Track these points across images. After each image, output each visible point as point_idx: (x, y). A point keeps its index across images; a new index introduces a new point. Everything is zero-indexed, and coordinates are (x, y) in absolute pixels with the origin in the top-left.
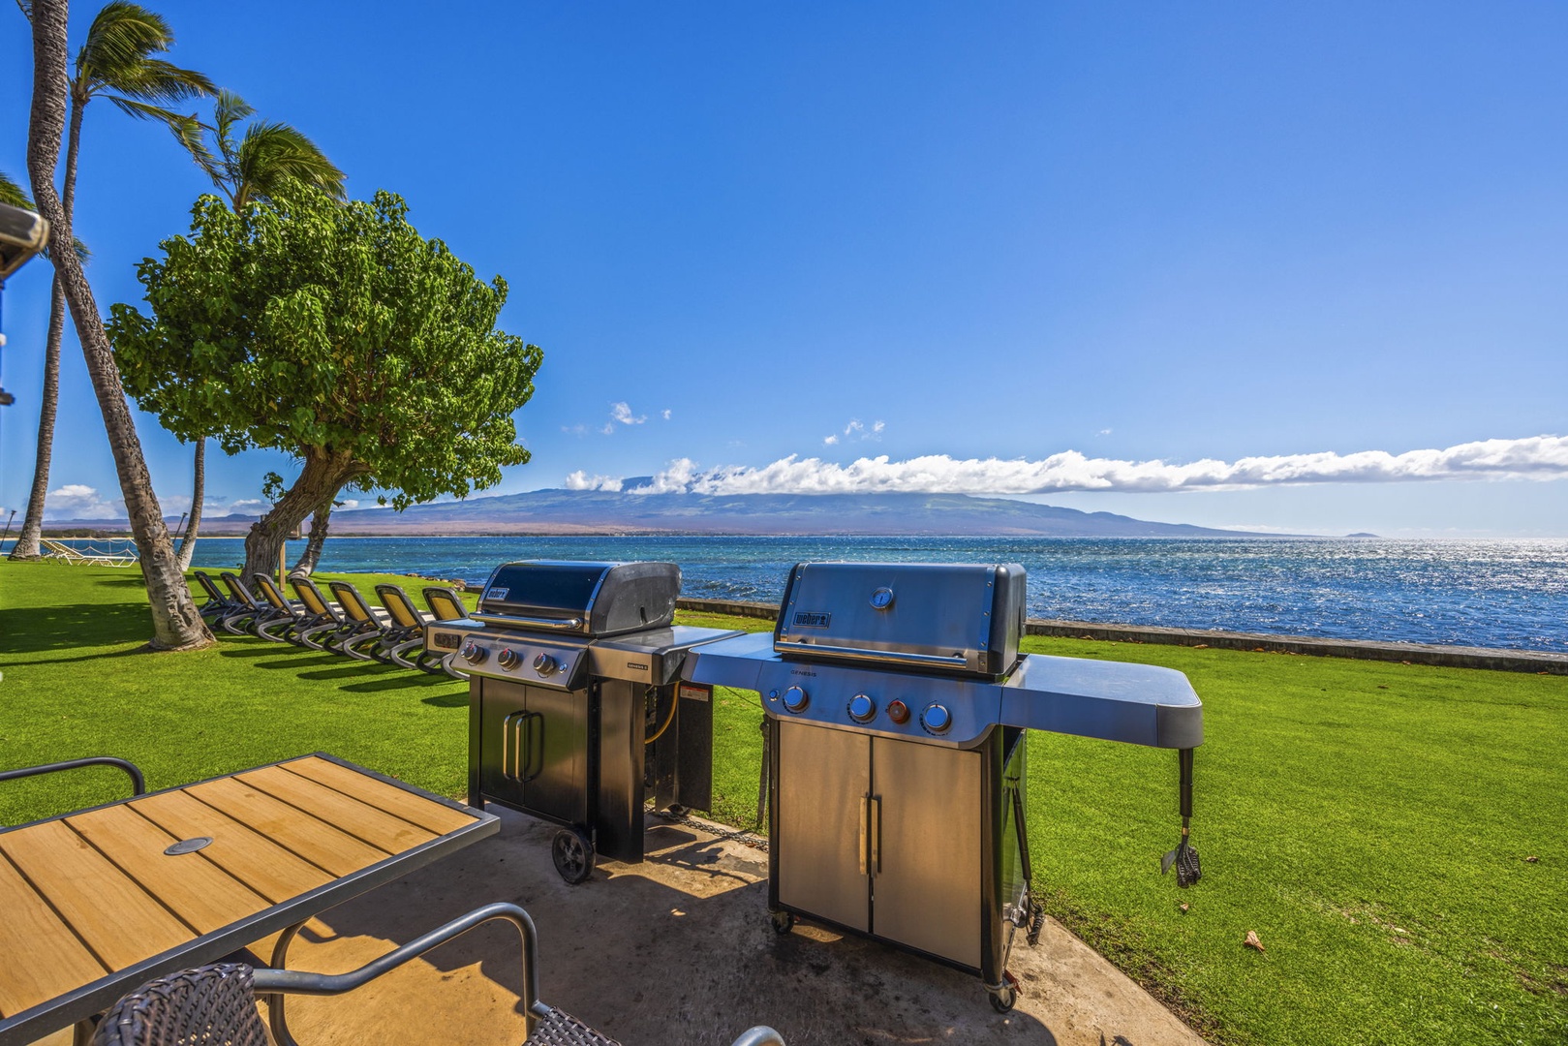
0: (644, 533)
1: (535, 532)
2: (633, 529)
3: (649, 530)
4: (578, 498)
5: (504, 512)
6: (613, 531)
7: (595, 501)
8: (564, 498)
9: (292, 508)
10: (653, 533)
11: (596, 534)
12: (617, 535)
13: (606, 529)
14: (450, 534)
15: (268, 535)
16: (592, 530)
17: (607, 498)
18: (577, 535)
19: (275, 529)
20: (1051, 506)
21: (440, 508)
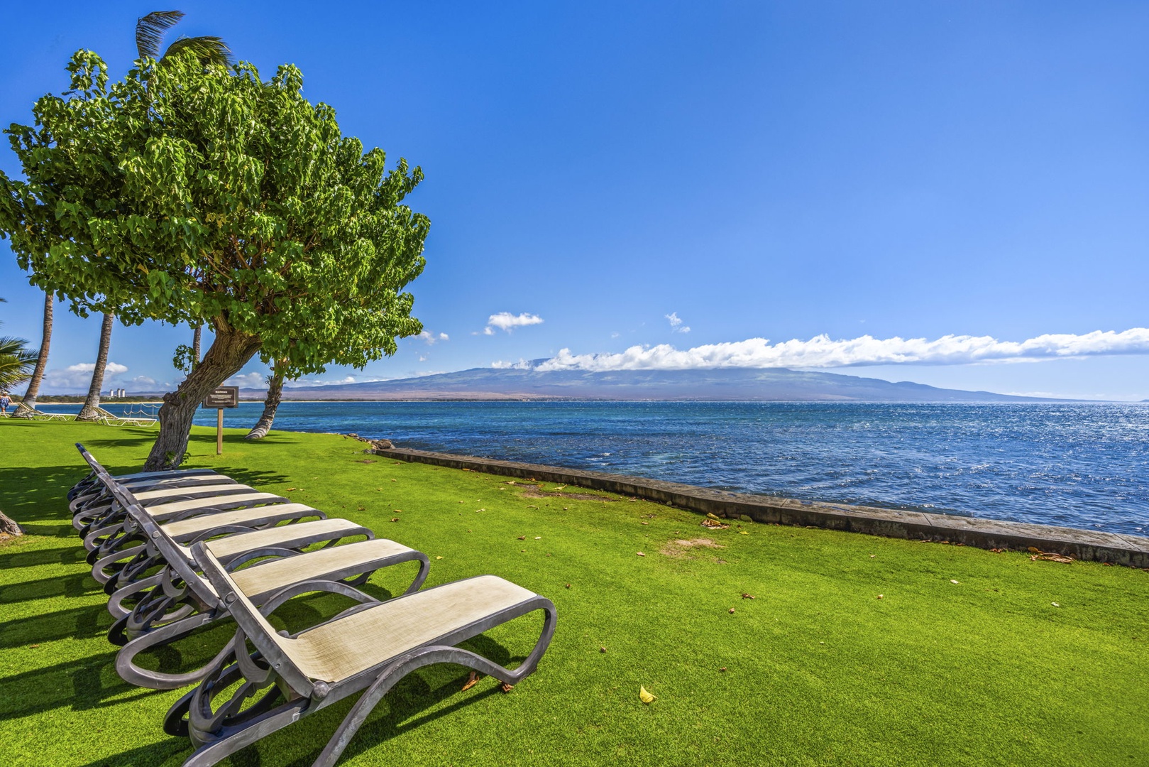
0: (543, 399)
1: (469, 398)
2: (535, 396)
3: (547, 396)
4: (497, 374)
5: (449, 384)
6: (521, 398)
7: (510, 377)
8: (488, 374)
9: (200, 379)
10: (550, 399)
11: (509, 400)
12: (524, 401)
13: (517, 396)
14: (413, 399)
15: (178, 405)
16: (507, 397)
17: (517, 374)
18: (496, 400)
19: (185, 398)
20: (861, 377)
21: (407, 382)
